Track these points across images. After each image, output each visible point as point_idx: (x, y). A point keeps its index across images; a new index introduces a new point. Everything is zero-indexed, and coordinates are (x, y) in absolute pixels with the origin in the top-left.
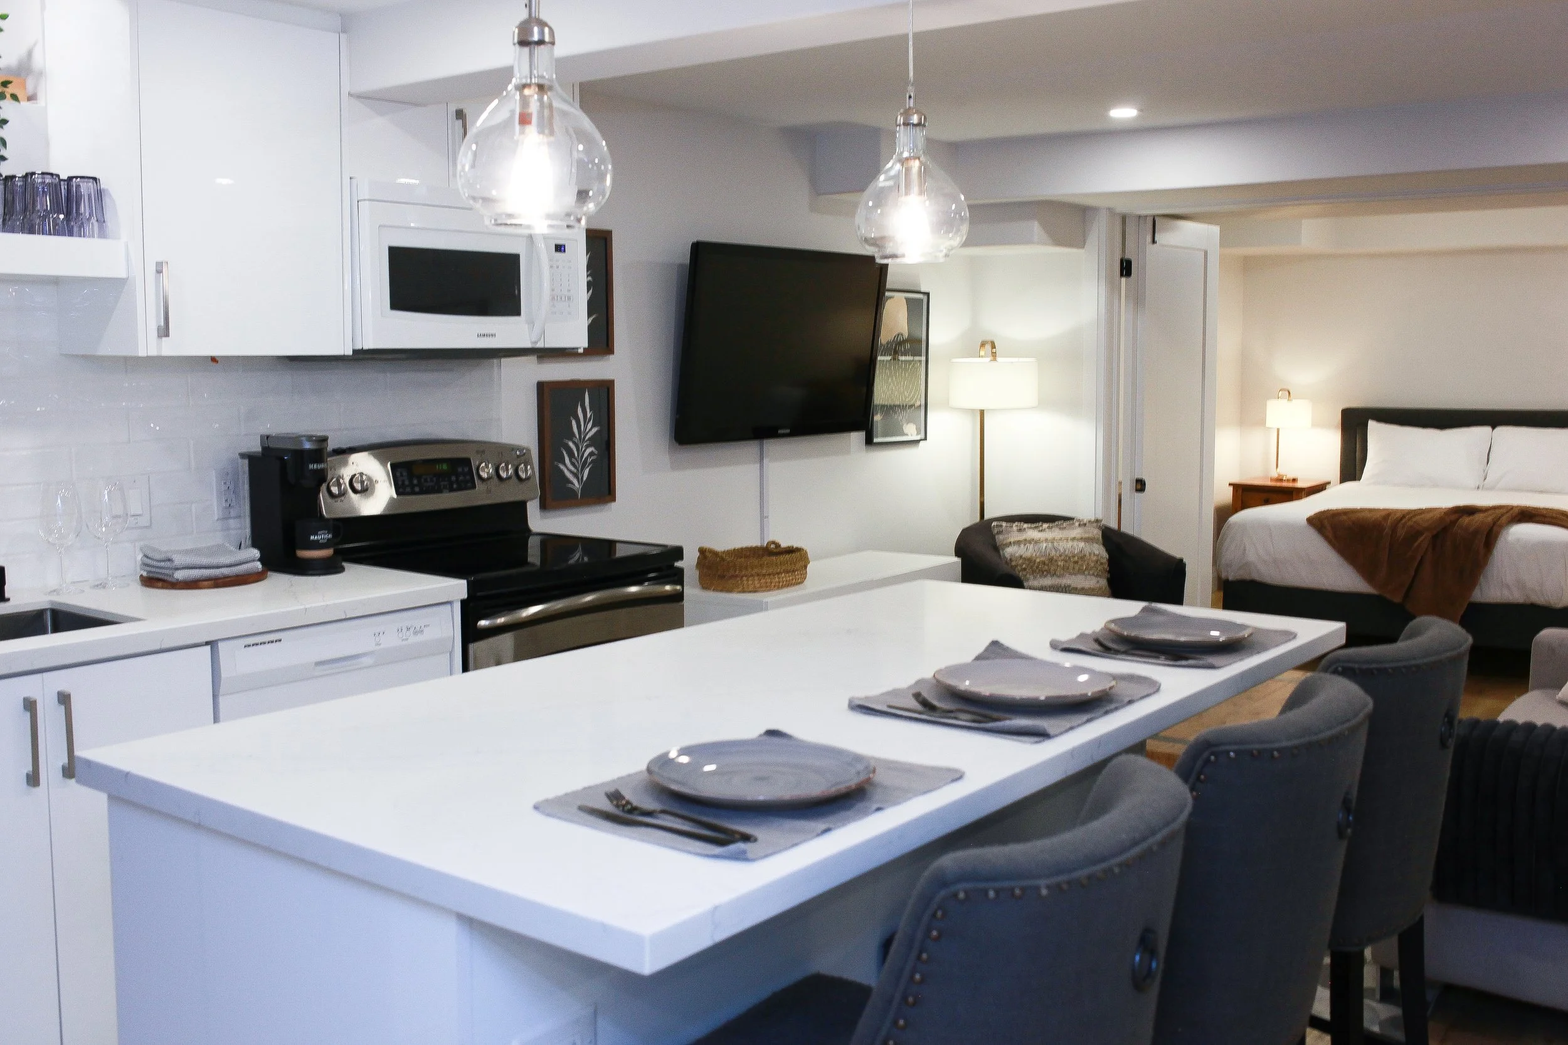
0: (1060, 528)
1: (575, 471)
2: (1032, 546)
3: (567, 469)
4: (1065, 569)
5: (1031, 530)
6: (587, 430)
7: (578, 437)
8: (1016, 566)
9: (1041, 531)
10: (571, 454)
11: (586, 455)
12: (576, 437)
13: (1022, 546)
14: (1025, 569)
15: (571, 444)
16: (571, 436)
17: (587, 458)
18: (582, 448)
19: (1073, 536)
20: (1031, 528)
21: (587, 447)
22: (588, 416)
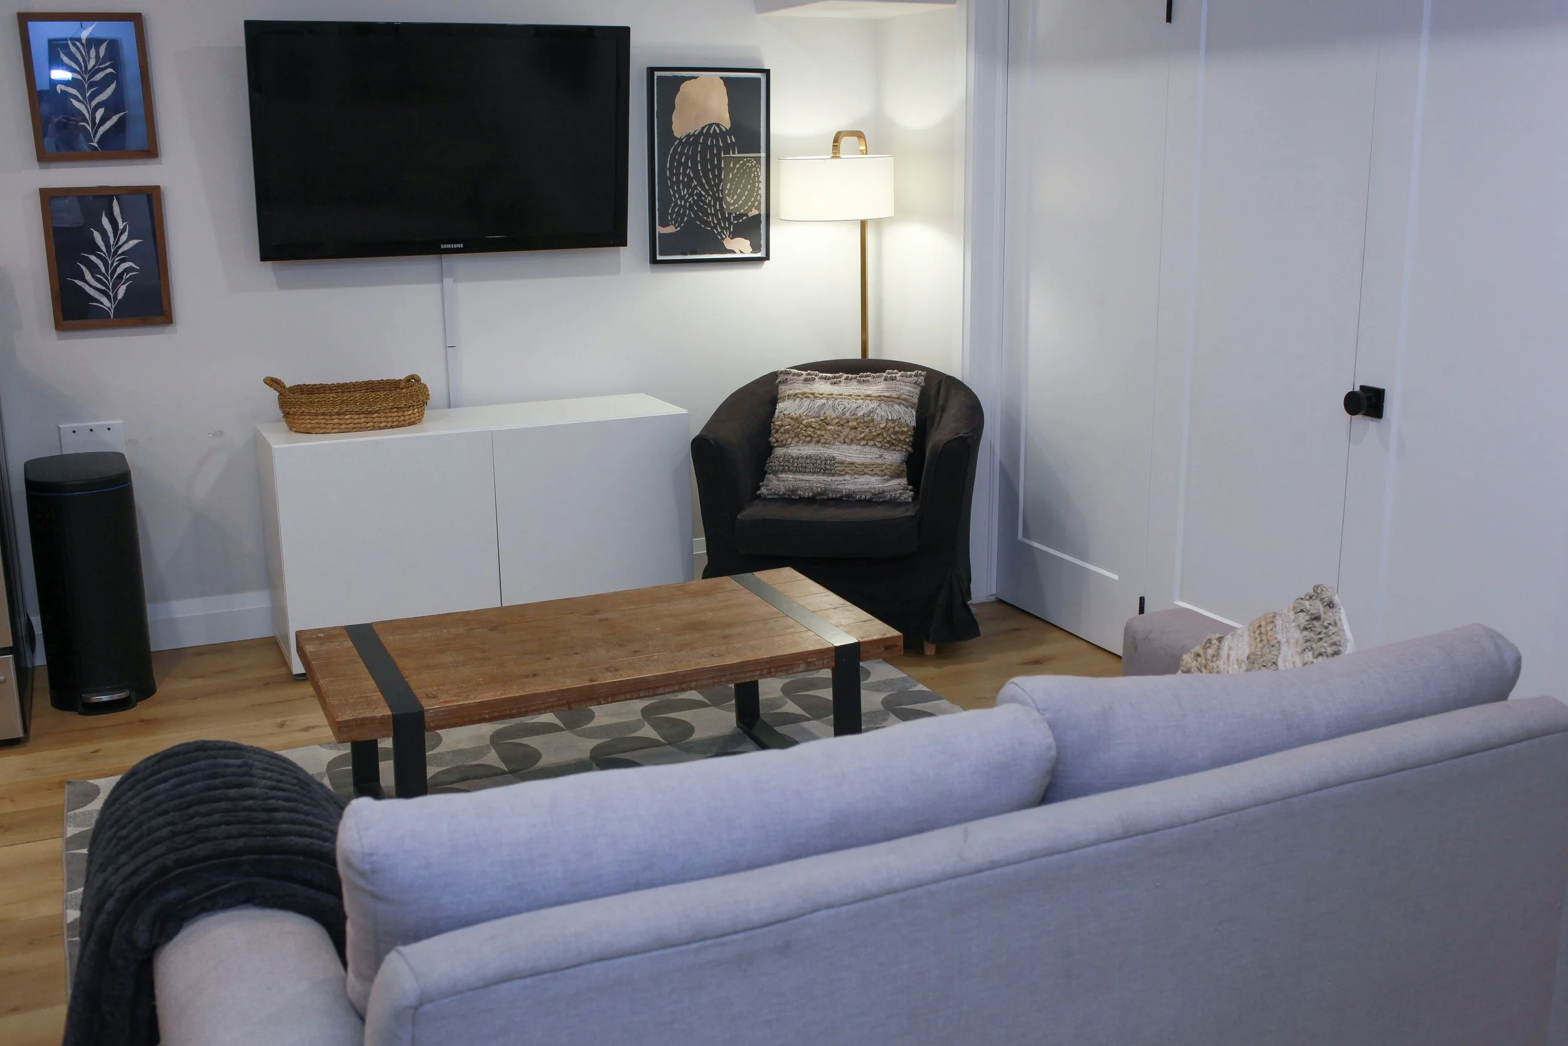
0: (859, 382)
1: (103, 288)
2: (809, 401)
3: (90, 285)
4: (836, 435)
5: (822, 382)
6: (120, 243)
7: (105, 251)
8: (782, 426)
9: (835, 383)
10: (93, 268)
11: (119, 270)
12: (102, 251)
13: (798, 401)
14: (787, 432)
15: (93, 258)
16: (95, 249)
17: (120, 276)
18: (112, 263)
19: (869, 393)
20: (825, 378)
21: (122, 261)
22: (121, 226)
